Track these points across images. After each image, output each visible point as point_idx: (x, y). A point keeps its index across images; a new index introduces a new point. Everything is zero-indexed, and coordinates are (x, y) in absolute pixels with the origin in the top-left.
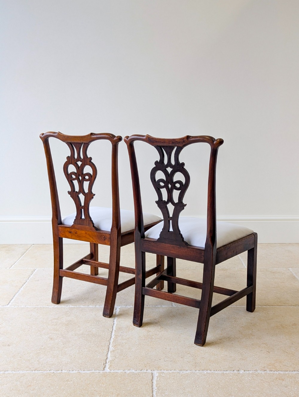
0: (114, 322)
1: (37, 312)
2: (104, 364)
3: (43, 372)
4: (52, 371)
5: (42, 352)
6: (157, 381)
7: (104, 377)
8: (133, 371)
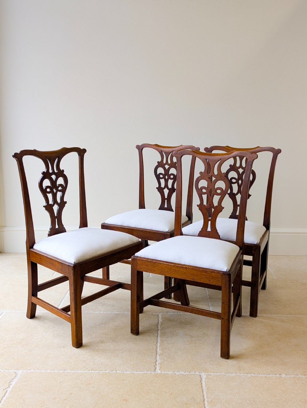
0: (158, 327)
1: (85, 317)
2: (154, 366)
3: (99, 372)
4: (107, 371)
5: (96, 354)
6: (205, 382)
7: (157, 377)
8: (183, 373)
